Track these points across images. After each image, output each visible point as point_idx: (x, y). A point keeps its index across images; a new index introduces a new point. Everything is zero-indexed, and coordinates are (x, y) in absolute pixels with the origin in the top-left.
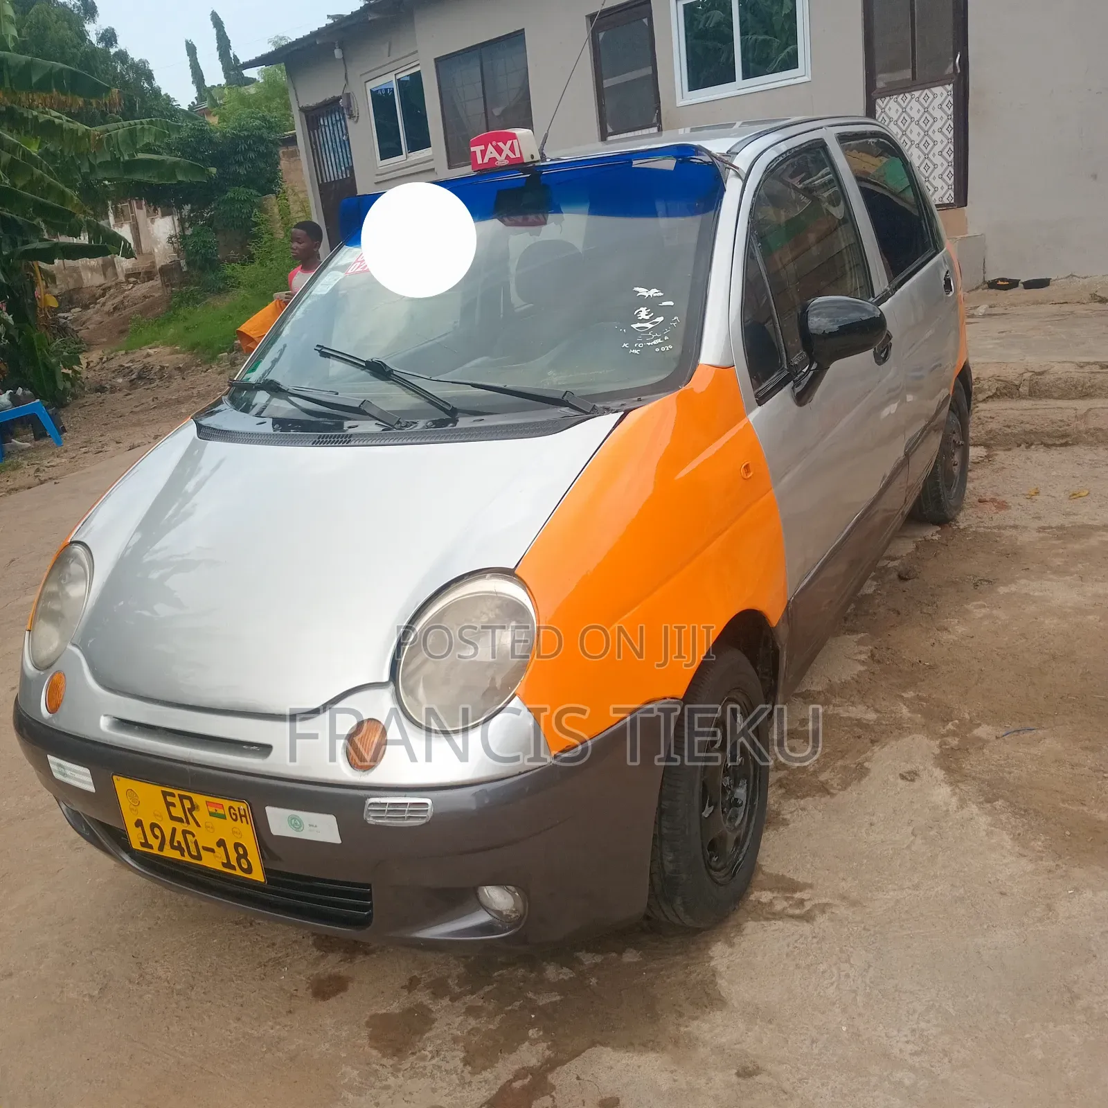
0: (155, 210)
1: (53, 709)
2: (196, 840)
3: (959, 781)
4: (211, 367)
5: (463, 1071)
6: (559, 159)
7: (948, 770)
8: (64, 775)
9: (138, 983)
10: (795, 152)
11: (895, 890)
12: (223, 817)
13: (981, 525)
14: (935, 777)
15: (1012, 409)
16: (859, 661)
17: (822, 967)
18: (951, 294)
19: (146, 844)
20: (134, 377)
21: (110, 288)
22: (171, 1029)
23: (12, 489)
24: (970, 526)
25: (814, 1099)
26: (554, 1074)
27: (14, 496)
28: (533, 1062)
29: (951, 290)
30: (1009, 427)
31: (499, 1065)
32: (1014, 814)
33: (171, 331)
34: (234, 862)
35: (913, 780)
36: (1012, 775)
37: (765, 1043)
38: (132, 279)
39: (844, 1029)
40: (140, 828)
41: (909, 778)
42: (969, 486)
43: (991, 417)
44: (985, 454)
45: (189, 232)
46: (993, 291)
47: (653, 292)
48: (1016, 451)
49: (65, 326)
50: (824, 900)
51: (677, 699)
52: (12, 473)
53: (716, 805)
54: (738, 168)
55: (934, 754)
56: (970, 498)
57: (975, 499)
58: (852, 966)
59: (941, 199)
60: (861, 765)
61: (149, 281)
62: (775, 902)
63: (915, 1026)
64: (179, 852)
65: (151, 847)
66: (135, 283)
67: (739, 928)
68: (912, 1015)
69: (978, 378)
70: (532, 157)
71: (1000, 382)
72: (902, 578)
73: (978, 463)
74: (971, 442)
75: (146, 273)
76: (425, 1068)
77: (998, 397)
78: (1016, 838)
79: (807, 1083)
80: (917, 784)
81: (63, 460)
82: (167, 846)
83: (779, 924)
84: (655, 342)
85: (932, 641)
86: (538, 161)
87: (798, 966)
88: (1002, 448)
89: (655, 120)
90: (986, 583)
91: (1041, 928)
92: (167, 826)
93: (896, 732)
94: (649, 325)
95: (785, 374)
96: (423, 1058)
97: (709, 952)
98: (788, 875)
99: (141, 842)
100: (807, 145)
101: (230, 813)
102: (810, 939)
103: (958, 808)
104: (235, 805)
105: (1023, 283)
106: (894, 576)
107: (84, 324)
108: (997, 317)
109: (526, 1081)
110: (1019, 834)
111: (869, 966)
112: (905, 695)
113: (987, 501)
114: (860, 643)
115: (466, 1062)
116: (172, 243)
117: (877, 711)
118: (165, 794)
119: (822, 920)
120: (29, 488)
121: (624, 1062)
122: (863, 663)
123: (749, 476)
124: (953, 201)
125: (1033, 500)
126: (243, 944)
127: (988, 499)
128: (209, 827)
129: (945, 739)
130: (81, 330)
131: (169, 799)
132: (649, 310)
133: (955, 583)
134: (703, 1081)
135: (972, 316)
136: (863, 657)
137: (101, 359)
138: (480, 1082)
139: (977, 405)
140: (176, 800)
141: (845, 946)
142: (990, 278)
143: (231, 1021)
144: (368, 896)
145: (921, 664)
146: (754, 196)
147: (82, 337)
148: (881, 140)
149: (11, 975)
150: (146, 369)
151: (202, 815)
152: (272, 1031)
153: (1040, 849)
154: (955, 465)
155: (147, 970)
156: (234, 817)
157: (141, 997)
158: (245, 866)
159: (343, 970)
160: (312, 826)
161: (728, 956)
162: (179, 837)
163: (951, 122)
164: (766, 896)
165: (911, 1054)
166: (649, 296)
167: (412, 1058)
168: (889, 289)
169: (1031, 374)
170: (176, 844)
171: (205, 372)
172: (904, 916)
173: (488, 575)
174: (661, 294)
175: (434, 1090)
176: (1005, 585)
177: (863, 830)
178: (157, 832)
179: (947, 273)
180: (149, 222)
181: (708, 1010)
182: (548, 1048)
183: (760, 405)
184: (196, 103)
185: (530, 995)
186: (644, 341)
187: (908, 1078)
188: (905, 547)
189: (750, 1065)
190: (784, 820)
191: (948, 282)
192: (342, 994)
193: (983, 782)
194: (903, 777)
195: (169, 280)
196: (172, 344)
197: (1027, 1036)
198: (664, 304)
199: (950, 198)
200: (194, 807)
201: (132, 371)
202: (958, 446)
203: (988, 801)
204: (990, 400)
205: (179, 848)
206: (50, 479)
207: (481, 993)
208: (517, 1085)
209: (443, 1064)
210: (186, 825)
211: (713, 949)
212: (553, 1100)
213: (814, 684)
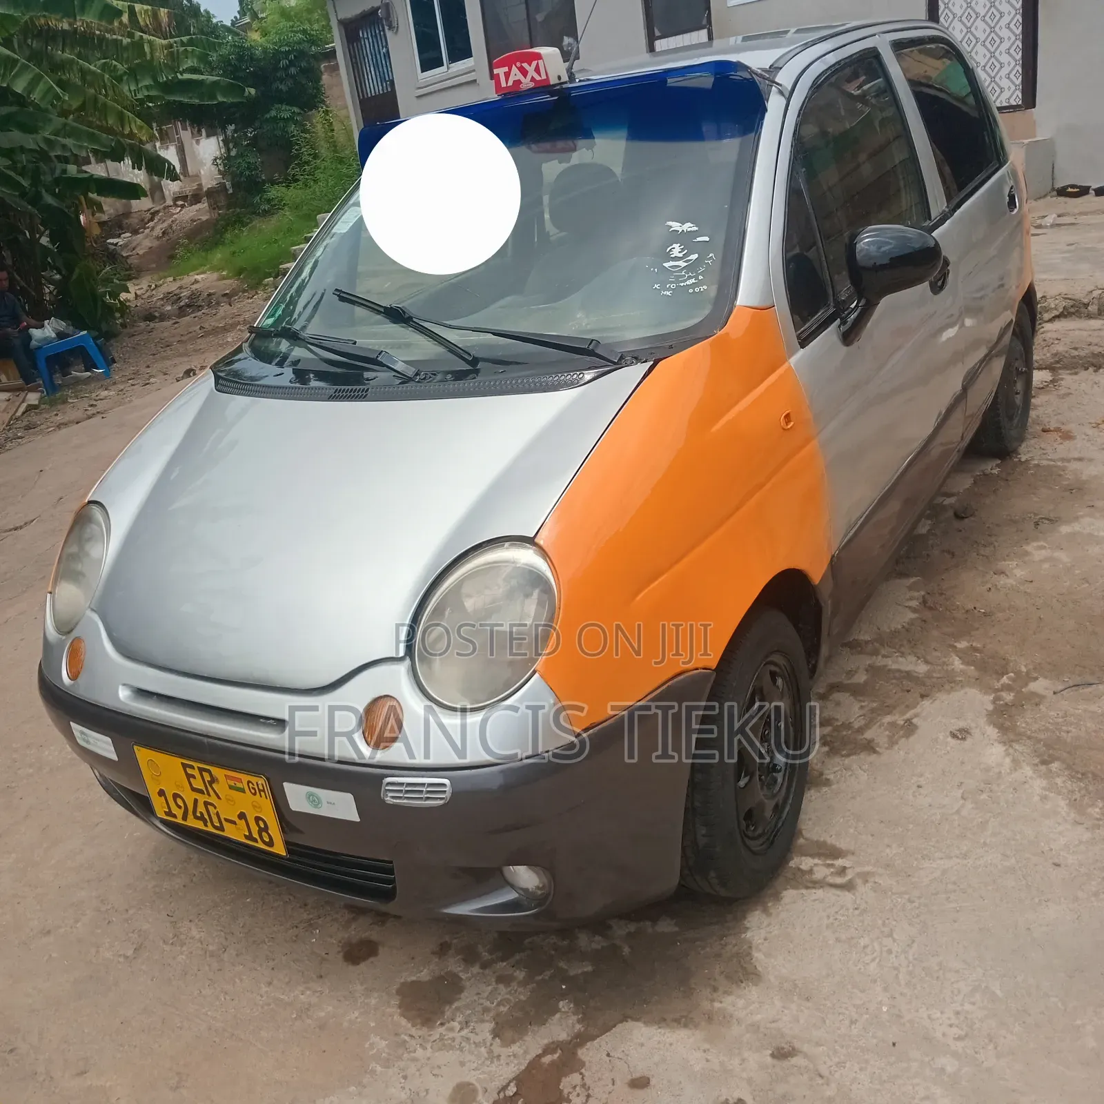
0: (199, 131)
1: (74, 676)
2: (217, 812)
3: (1012, 741)
4: (257, 293)
5: (491, 1045)
6: (588, 80)
7: (1002, 728)
8: (88, 742)
9: (172, 944)
10: (846, 63)
11: (942, 859)
12: (243, 791)
13: (1044, 457)
14: (988, 736)
15: (1080, 330)
16: (910, 607)
17: (862, 942)
18: (1016, 211)
19: (169, 813)
20: (182, 304)
21: (157, 212)
22: (204, 992)
23: (62, 424)
24: (1032, 459)
25: (851, 1085)
26: (584, 1050)
27: (64, 431)
28: (563, 1036)
29: (1016, 207)
30: (1076, 349)
31: (528, 1038)
32: (1071, 777)
33: (218, 255)
34: (256, 835)
35: (964, 739)
36: (1070, 734)
37: (802, 1021)
38: (180, 203)
39: (885, 1009)
40: (163, 797)
41: (960, 737)
42: (1033, 414)
43: (1057, 339)
44: (1051, 378)
45: (233, 153)
46: (1062, 199)
47: (688, 227)
48: (1083, 374)
49: (115, 252)
50: (868, 868)
51: (709, 669)
52: (62, 406)
53: (752, 776)
54: (781, 85)
55: (987, 710)
56: (1033, 428)
57: (1039, 428)
58: (894, 940)
59: (1007, 101)
60: (909, 721)
61: (196, 204)
62: (815, 869)
63: (959, 1008)
64: (201, 823)
65: (175, 816)
66: (183, 206)
67: (777, 897)
68: (956, 996)
69: (1044, 297)
70: (559, 78)
71: (1068, 301)
72: (958, 516)
73: (1043, 388)
74: (1036, 365)
75: (193, 196)
76: (453, 1039)
77: (1065, 317)
78: (1073, 804)
79: (844, 1067)
80: (969, 741)
81: (111, 393)
82: (190, 816)
83: (820, 893)
84: (688, 283)
85: (989, 586)
86: (565, 83)
87: (838, 940)
88: (1068, 372)
89: (704, 22)
90: (1047, 522)
91: (1095, 904)
92: (189, 797)
93: (947, 687)
94: (682, 264)
95: (832, 310)
96: (452, 1029)
97: (746, 923)
98: (829, 841)
99: (165, 812)
100: (858, 55)
101: (249, 788)
102: (851, 910)
103: (1011, 770)
104: (254, 779)
105: (1094, 190)
106: (950, 513)
107: (134, 249)
108: (1066, 227)
109: (556, 1056)
110: (1075, 800)
111: (913, 941)
112: (959, 645)
113: (1051, 431)
114: (910, 588)
115: (496, 1034)
116: (217, 165)
117: (927, 662)
118: (185, 766)
119: (863, 889)
120: (77, 423)
121: (655, 1038)
122: (914, 610)
123: (789, 427)
124: (1020, 103)
125: (1100, 429)
126: (276, 904)
127: (1052, 429)
128: (230, 800)
129: (999, 693)
130: (130, 256)
131: (190, 771)
132: (682, 247)
133: (1015, 522)
134: (736, 1061)
135: (1039, 227)
136: (914, 603)
137: (150, 286)
138: (509, 1056)
139: (1043, 325)
140: (196, 773)
141: (888, 919)
142: (1059, 185)
143: (263, 986)
144: (391, 872)
145: (976, 611)
146: (798, 116)
147: (131, 264)
148: (941, 45)
149: (49, 932)
150: (194, 296)
151: (221, 787)
152: (302, 996)
153: (1098, 817)
154: (1017, 393)
155: (182, 930)
156: (253, 791)
157: (174, 958)
158: (267, 840)
159: (374, 934)
160: (331, 803)
161: (766, 927)
162: (201, 808)
163: (1019, 17)
164: (806, 863)
165: (954, 1039)
166: (683, 231)
167: (442, 1030)
168: (947, 210)
169: (1100, 292)
170: (199, 815)
171: (251, 298)
172: (950, 887)
173: (507, 544)
174: (696, 229)
175: (462, 1064)
176: (1068, 522)
177: (911, 792)
178: (180, 802)
179: (1012, 188)
180: (194, 142)
181: (743, 985)
182: (579, 1021)
183: (803, 347)
184: (238, 17)
185: (562, 964)
186: (677, 282)
187: (950, 1064)
188: (964, 483)
189: (785, 1046)
190: (828, 780)
191: (1012, 198)
192: (372, 959)
193: (1039, 741)
194: (954, 736)
195: (215, 203)
196: (218, 270)
197: (1079, 1022)
198: (699, 239)
199: (1018, 100)
200: (213, 780)
201: (180, 298)
202: (1019, 373)
203: (1044, 762)
204: (1057, 320)
205: (202, 818)
206: (98, 413)
207: (512, 961)
208: (547, 1059)
209: (471, 1036)
210: (207, 797)
211: (750, 919)
212: (583, 1079)
213: (862, 633)
